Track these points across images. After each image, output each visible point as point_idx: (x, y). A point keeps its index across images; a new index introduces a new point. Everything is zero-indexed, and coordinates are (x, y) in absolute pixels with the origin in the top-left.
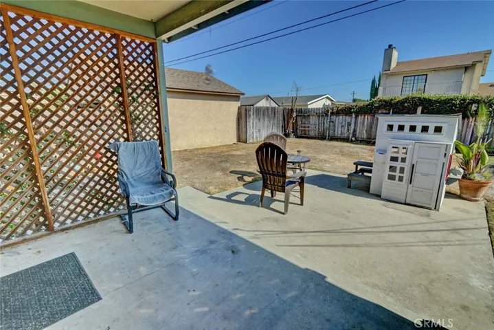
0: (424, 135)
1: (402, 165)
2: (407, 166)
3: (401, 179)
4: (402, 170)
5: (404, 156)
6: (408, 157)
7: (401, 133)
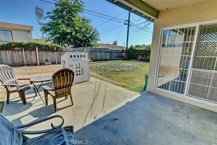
0: (81, 58)
1: (80, 69)
2: (81, 69)
3: (80, 74)
4: (80, 71)
5: (79, 66)
6: (80, 66)
7: (75, 58)
